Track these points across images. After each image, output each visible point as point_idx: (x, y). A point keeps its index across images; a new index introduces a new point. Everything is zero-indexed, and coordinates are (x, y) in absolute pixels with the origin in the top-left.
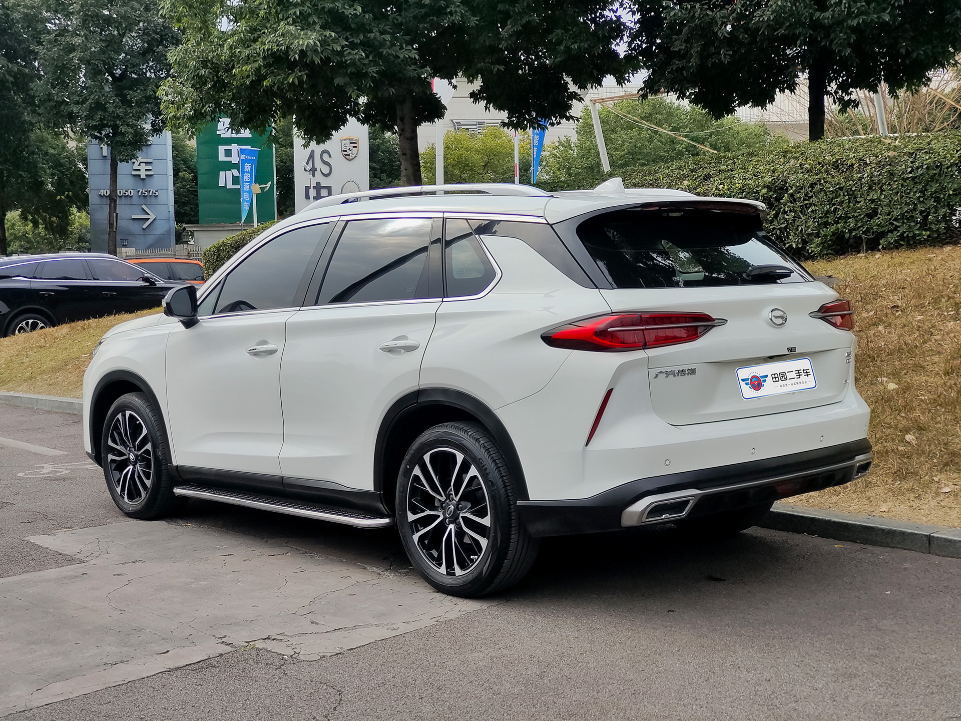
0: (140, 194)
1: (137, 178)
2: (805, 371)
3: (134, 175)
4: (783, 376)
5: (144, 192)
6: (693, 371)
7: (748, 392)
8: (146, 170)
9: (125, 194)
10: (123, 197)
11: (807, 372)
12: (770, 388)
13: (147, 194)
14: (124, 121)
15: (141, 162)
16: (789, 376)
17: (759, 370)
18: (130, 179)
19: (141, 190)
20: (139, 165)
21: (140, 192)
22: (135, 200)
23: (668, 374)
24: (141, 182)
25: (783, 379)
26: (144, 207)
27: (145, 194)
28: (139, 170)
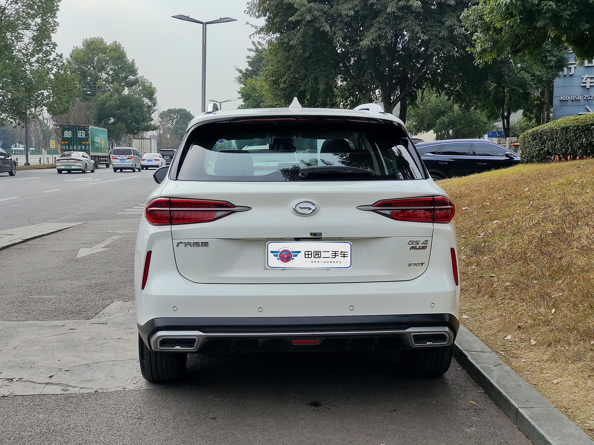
0: (585, 99)
1: (584, 88)
2: (342, 253)
3: (582, 86)
4: (317, 254)
5: (587, 97)
6: (206, 244)
7: (274, 261)
8: (590, 83)
9: (576, 98)
10: (574, 101)
11: (344, 254)
12: (298, 262)
13: (589, 98)
14: (551, 53)
15: (587, 78)
16: (323, 254)
17: (292, 246)
18: (580, 89)
19: (586, 96)
20: (586, 80)
21: (585, 97)
22: (582, 102)
23: (186, 244)
24: (587, 90)
25: (317, 256)
26: (587, 107)
27: (588, 98)
28: (586, 83)
